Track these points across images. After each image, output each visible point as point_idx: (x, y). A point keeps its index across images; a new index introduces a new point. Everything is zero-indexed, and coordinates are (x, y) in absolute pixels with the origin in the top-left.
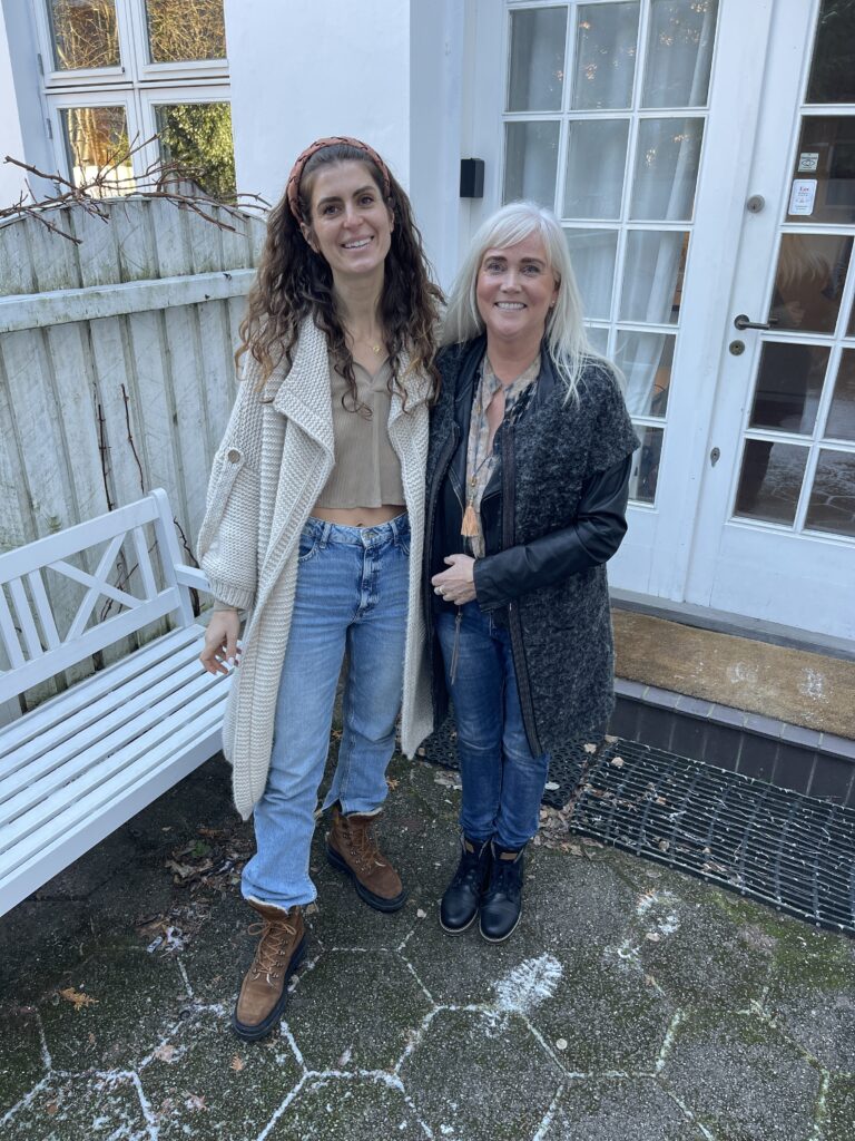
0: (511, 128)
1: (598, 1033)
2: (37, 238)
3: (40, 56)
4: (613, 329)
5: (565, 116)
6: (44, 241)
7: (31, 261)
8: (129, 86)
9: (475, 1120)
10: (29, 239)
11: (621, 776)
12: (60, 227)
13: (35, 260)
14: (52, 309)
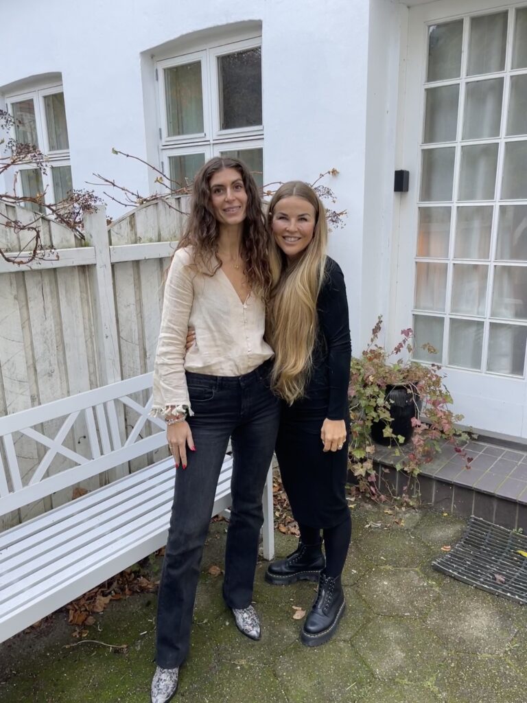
0: (426, 152)
2: (163, 212)
4: (492, 265)
5: (459, 144)
7: (158, 224)
10: (158, 213)
12: (175, 205)
13: (161, 223)
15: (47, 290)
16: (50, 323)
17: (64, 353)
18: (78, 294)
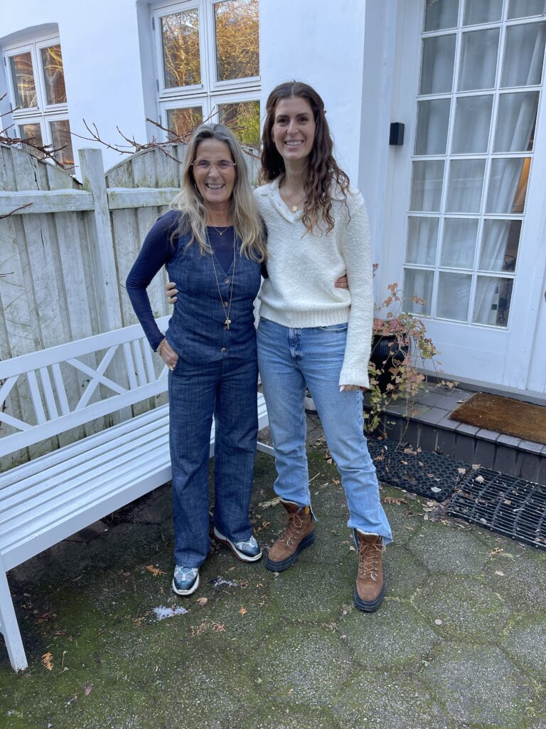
0: (421, 104)
1: (462, 619)
2: (160, 161)
3: (157, 81)
4: (482, 218)
5: (454, 96)
6: (163, 162)
7: (156, 173)
8: (205, 95)
9: (383, 655)
10: (155, 161)
11: (481, 487)
12: (172, 154)
13: (158, 172)
14: (165, 196)
15: (46, 234)
16: (51, 268)
17: (66, 299)
18: (77, 241)
